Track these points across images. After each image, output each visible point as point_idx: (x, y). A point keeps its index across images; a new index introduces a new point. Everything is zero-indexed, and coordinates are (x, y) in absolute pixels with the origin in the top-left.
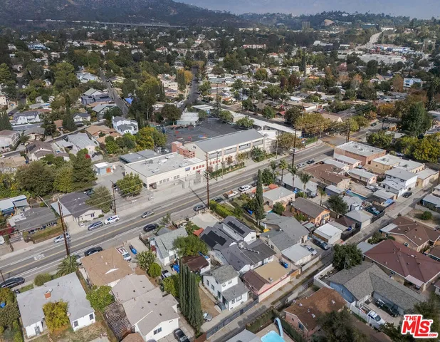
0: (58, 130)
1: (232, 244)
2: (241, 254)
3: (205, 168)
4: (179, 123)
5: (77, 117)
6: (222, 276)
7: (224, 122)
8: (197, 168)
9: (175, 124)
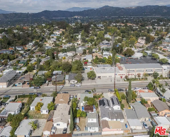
0: (87, 53)
1: (106, 107)
2: (108, 113)
3: (125, 76)
4: (133, 57)
5: (94, 49)
6: (90, 116)
7: (155, 59)
8: (121, 75)
9: (131, 57)
